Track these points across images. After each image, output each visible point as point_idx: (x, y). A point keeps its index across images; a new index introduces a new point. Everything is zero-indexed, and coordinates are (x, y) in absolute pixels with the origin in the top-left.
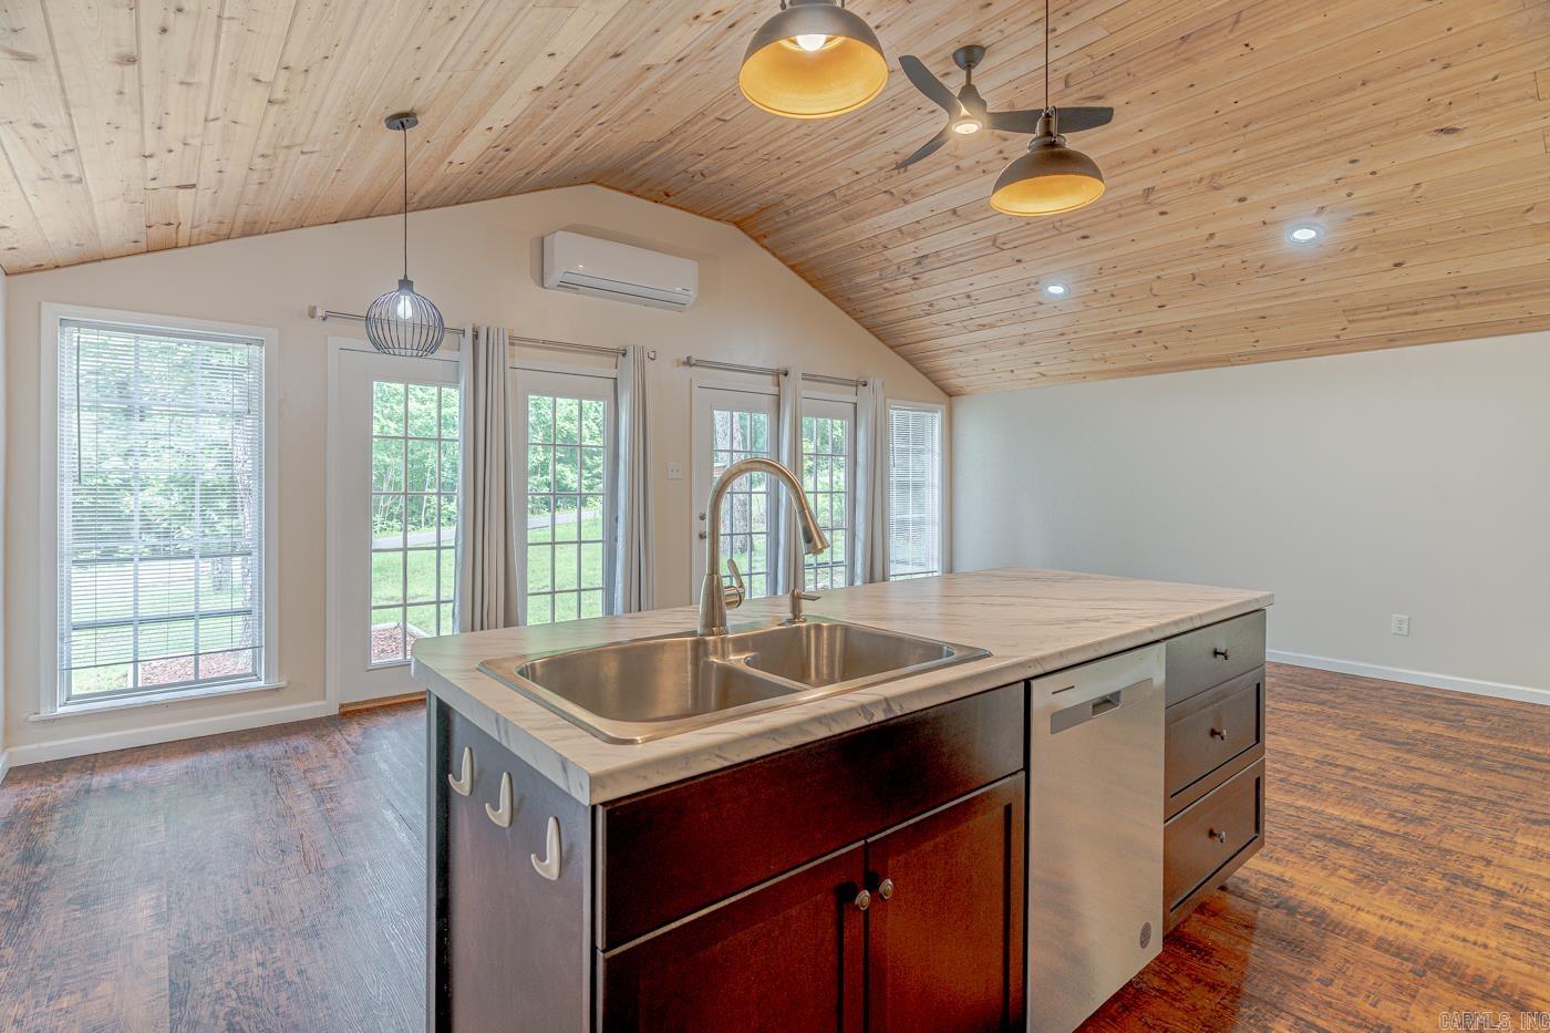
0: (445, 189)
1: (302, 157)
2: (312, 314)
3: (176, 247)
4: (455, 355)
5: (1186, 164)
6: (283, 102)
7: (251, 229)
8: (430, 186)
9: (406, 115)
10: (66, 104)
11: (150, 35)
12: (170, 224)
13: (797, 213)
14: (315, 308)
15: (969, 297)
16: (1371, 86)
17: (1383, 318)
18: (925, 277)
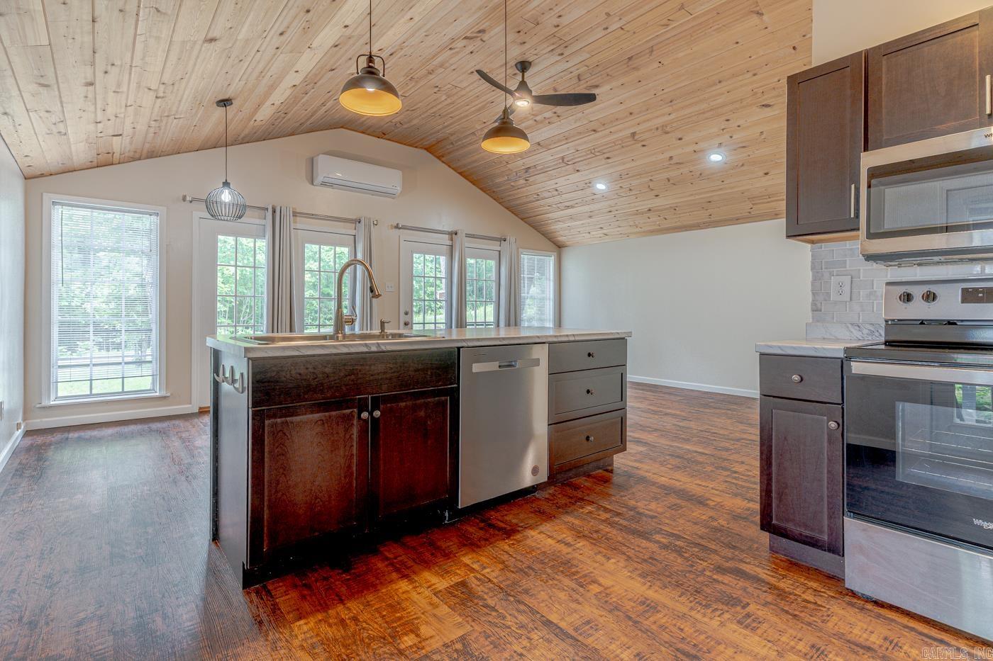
0: (255, 133)
1: (175, 121)
2: (184, 199)
3: (112, 164)
4: (263, 222)
5: (648, 120)
6: (163, 97)
7: (152, 155)
8: (246, 132)
9: (227, 100)
10: (61, 102)
11: (100, 75)
12: (108, 153)
13: (457, 144)
14: (185, 196)
15: (557, 190)
16: (723, 84)
17: (768, 202)
18: (531, 179)
